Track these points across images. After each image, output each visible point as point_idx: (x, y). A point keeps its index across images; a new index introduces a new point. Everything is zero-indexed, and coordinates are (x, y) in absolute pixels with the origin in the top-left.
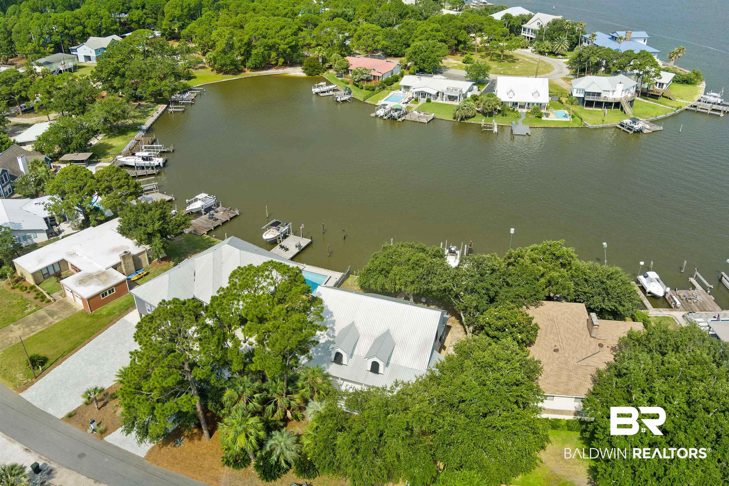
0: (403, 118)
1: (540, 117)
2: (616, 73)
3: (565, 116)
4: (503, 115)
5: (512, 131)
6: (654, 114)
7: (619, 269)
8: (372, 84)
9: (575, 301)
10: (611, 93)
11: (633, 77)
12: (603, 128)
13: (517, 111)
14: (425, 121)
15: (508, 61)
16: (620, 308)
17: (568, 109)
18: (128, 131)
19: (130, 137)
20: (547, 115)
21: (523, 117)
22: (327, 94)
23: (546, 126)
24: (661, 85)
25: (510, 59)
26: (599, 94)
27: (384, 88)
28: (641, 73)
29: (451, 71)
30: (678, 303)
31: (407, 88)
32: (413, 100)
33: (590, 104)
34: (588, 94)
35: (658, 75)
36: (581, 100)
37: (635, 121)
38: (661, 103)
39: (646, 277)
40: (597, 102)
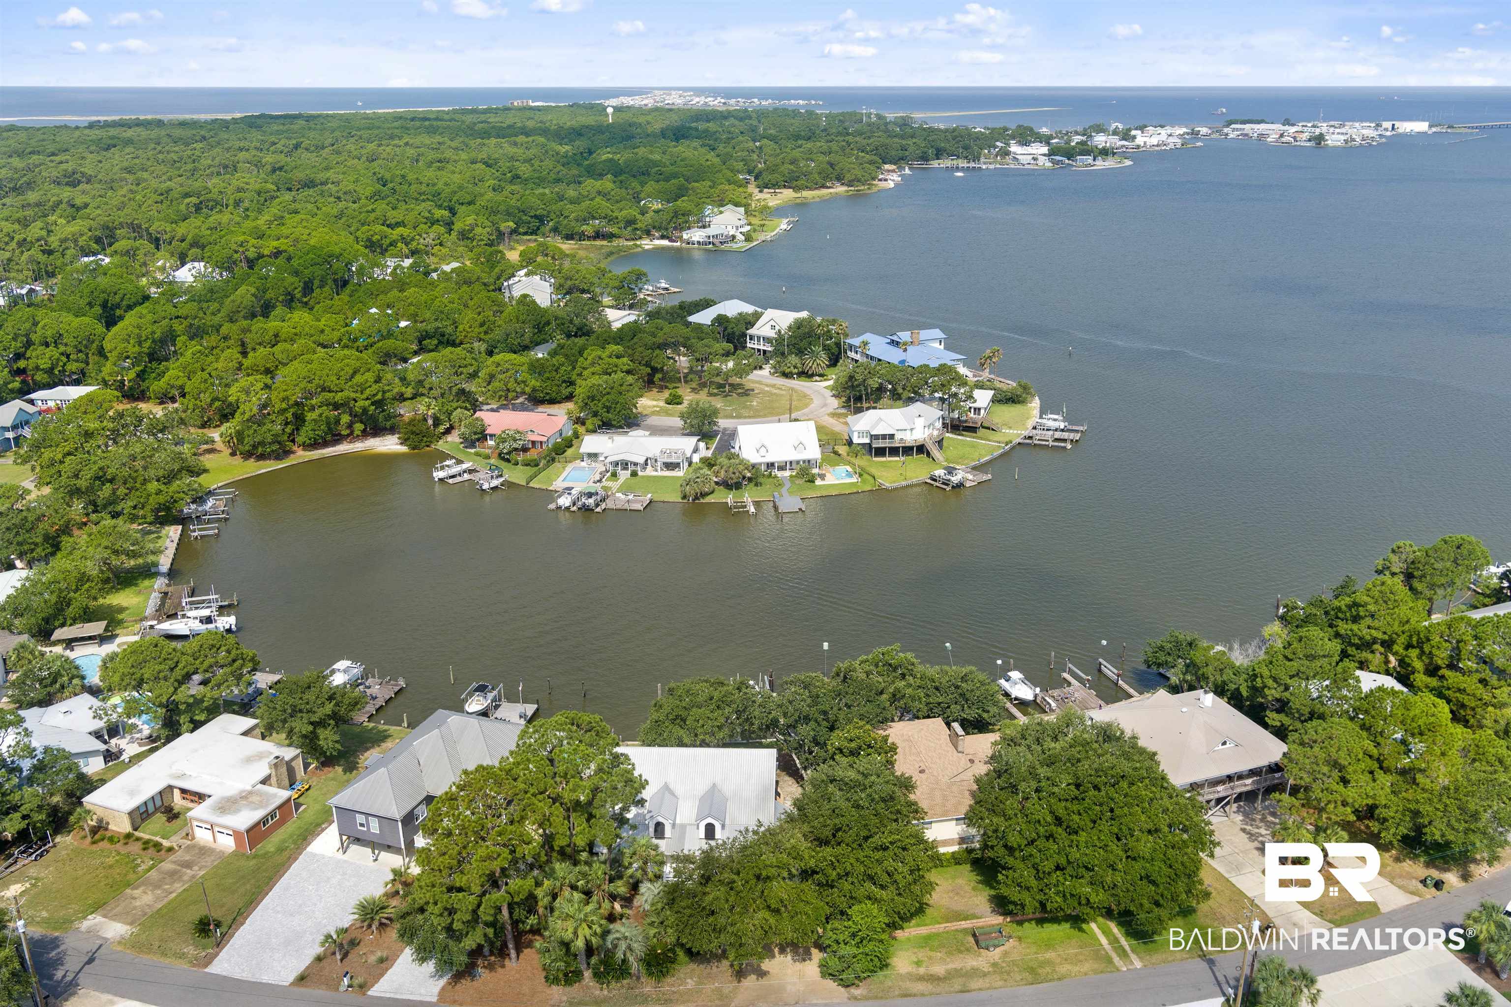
0: (603, 506)
1: (812, 481)
2: (910, 401)
3: (849, 475)
4: (756, 485)
5: (776, 508)
6: (976, 455)
7: (974, 668)
8: (532, 454)
9: (928, 717)
10: (908, 432)
11: (935, 404)
12: (907, 486)
13: (776, 477)
14: (639, 507)
15: (738, 394)
16: (985, 715)
17: (850, 463)
18: (136, 579)
19: (146, 588)
20: (822, 476)
21: (788, 484)
22: (459, 479)
23: (825, 493)
24: (977, 410)
25: (740, 391)
26: (892, 436)
27: (553, 460)
28: (946, 397)
29: (651, 421)
30: (1053, 704)
31: (593, 456)
32: (609, 474)
33: (880, 452)
34: (876, 437)
35: (970, 397)
36: (867, 447)
37: (950, 471)
38: (982, 439)
39: (1008, 680)
40: (890, 448)
